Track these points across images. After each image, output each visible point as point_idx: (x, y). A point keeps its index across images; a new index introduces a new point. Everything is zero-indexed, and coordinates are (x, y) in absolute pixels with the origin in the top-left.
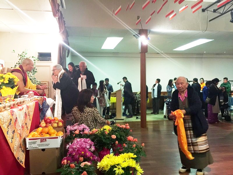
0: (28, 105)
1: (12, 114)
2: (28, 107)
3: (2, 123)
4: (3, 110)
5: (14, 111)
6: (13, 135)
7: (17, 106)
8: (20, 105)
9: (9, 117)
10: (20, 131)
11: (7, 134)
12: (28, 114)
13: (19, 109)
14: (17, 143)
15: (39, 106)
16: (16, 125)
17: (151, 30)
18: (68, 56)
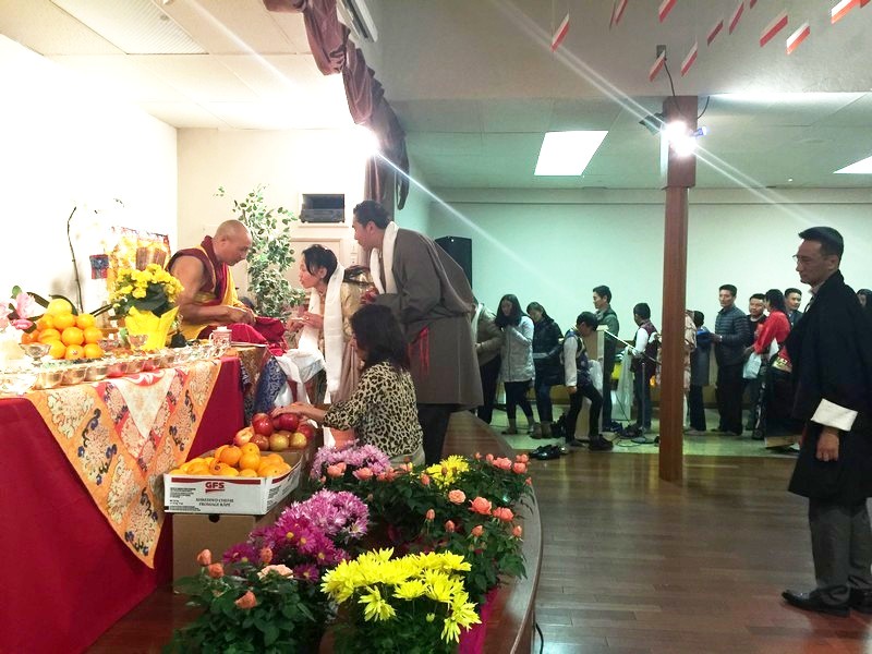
0: (185, 370)
1: (104, 393)
2: (182, 377)
3: (56, 421)
4: (74, 382)
5: (112, 387)
6: (106, 460)
7: (138, 370)
8: (154, 367)
9: (87, 403)
10: (138, 451)
11: (80, 455)
12: (181, 399)
13: (140, 380)
14: (123, 487)
15: (241, 376)
16: (124, 429)
17: (711, 96)
18: (401, 206)
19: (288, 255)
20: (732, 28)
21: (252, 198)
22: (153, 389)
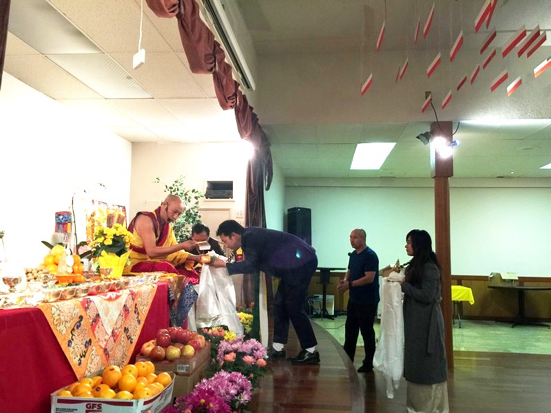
0: (135, 291)
1: (86, 305)
2: (133, 295)
3: (55, 323)
4: (67, 298)
5: (91, 301)
7: (107, 290)
8: (116, 289)
9: (75, 312)
10: (105, 343)
12: (132, 309)
13: (108, 297)
14: (94, 367)
15: (169, 295)
16: (97, 329)
17: (461, 121)
18: (268, 189)
19: (198, 218)
20: (472, 81)
21: (176, 184)
22: (115, 303)
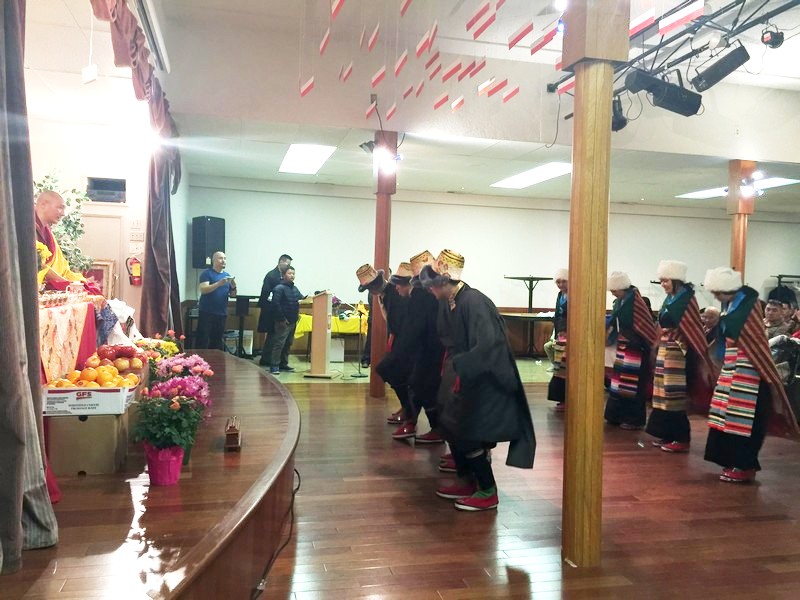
0: (74, 307)
2: (74, 311)
6: (50, 356)
7: (55, 304)
8: (60, 303)
10: (60, 353)
11: (43, 350)
13: (59, 311)
15: (96, 315)
16: (55, 339)
17: (408, 133)
18: (174, 192)
19: (79, 228)
20: (418, 94)
21: (47, 180)
22: (64, 316)
